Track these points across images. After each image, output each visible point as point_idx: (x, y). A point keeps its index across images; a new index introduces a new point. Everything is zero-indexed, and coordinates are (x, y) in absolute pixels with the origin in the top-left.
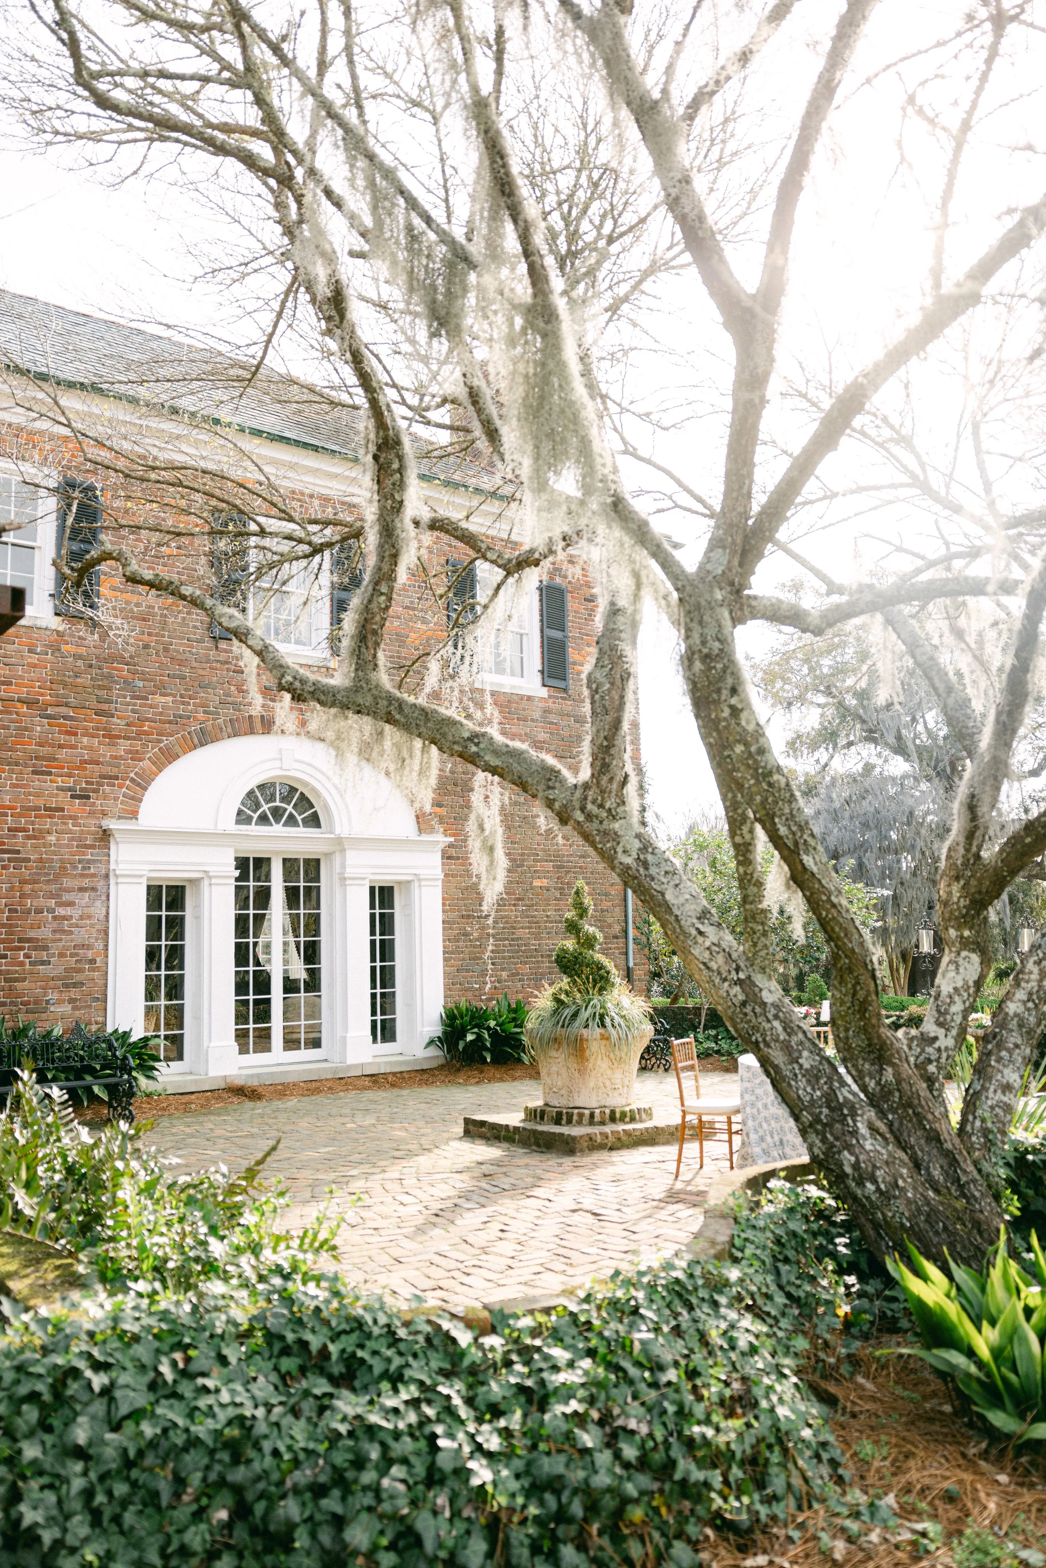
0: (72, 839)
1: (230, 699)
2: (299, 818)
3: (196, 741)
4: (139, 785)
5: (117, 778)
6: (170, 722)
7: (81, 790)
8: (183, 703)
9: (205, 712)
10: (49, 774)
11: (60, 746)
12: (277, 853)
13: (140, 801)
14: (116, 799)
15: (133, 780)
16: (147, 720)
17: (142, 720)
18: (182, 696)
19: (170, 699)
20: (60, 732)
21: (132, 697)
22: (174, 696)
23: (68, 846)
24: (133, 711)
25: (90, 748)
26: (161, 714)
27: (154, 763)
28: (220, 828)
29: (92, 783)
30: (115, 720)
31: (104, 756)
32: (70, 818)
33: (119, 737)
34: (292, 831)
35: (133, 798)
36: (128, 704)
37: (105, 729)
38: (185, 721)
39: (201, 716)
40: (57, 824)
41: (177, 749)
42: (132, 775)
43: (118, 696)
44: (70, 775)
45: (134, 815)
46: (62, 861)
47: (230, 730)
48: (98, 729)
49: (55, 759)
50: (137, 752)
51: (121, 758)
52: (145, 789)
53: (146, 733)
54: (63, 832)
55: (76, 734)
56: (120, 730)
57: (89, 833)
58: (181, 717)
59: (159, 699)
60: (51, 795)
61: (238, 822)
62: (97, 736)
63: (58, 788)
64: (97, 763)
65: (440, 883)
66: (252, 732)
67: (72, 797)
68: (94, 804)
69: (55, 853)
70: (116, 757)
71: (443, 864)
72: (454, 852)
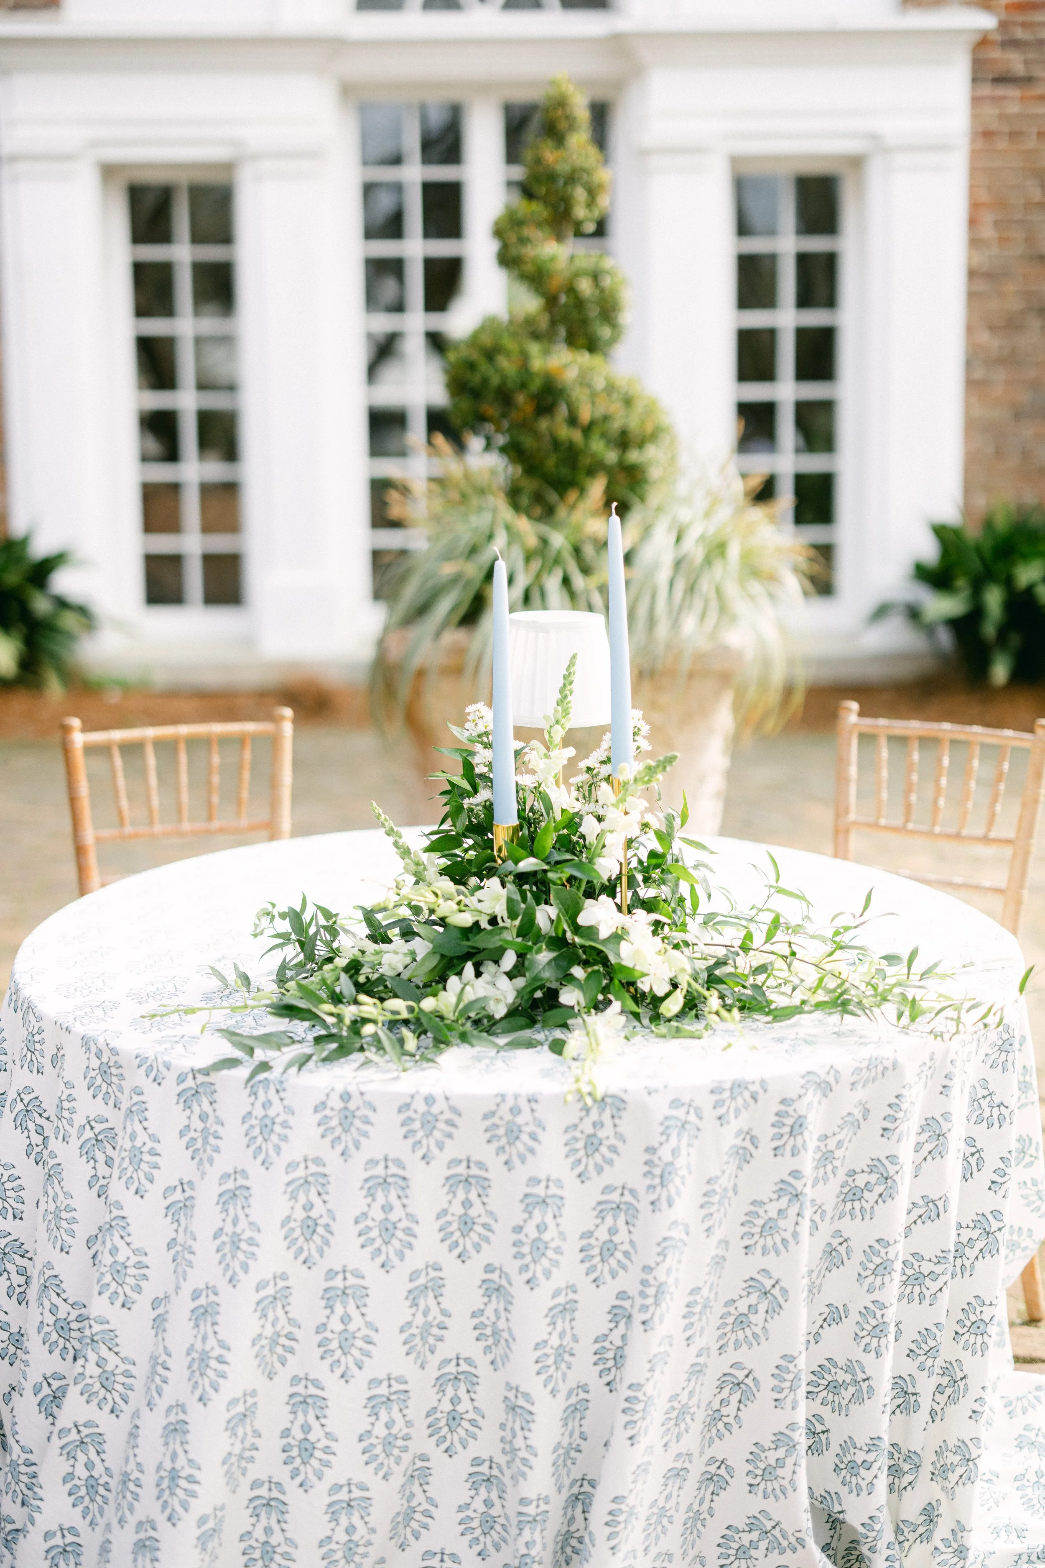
34: (525, 22)
61: (360, 5)
71: (976, 101)
72: (1015, 62)
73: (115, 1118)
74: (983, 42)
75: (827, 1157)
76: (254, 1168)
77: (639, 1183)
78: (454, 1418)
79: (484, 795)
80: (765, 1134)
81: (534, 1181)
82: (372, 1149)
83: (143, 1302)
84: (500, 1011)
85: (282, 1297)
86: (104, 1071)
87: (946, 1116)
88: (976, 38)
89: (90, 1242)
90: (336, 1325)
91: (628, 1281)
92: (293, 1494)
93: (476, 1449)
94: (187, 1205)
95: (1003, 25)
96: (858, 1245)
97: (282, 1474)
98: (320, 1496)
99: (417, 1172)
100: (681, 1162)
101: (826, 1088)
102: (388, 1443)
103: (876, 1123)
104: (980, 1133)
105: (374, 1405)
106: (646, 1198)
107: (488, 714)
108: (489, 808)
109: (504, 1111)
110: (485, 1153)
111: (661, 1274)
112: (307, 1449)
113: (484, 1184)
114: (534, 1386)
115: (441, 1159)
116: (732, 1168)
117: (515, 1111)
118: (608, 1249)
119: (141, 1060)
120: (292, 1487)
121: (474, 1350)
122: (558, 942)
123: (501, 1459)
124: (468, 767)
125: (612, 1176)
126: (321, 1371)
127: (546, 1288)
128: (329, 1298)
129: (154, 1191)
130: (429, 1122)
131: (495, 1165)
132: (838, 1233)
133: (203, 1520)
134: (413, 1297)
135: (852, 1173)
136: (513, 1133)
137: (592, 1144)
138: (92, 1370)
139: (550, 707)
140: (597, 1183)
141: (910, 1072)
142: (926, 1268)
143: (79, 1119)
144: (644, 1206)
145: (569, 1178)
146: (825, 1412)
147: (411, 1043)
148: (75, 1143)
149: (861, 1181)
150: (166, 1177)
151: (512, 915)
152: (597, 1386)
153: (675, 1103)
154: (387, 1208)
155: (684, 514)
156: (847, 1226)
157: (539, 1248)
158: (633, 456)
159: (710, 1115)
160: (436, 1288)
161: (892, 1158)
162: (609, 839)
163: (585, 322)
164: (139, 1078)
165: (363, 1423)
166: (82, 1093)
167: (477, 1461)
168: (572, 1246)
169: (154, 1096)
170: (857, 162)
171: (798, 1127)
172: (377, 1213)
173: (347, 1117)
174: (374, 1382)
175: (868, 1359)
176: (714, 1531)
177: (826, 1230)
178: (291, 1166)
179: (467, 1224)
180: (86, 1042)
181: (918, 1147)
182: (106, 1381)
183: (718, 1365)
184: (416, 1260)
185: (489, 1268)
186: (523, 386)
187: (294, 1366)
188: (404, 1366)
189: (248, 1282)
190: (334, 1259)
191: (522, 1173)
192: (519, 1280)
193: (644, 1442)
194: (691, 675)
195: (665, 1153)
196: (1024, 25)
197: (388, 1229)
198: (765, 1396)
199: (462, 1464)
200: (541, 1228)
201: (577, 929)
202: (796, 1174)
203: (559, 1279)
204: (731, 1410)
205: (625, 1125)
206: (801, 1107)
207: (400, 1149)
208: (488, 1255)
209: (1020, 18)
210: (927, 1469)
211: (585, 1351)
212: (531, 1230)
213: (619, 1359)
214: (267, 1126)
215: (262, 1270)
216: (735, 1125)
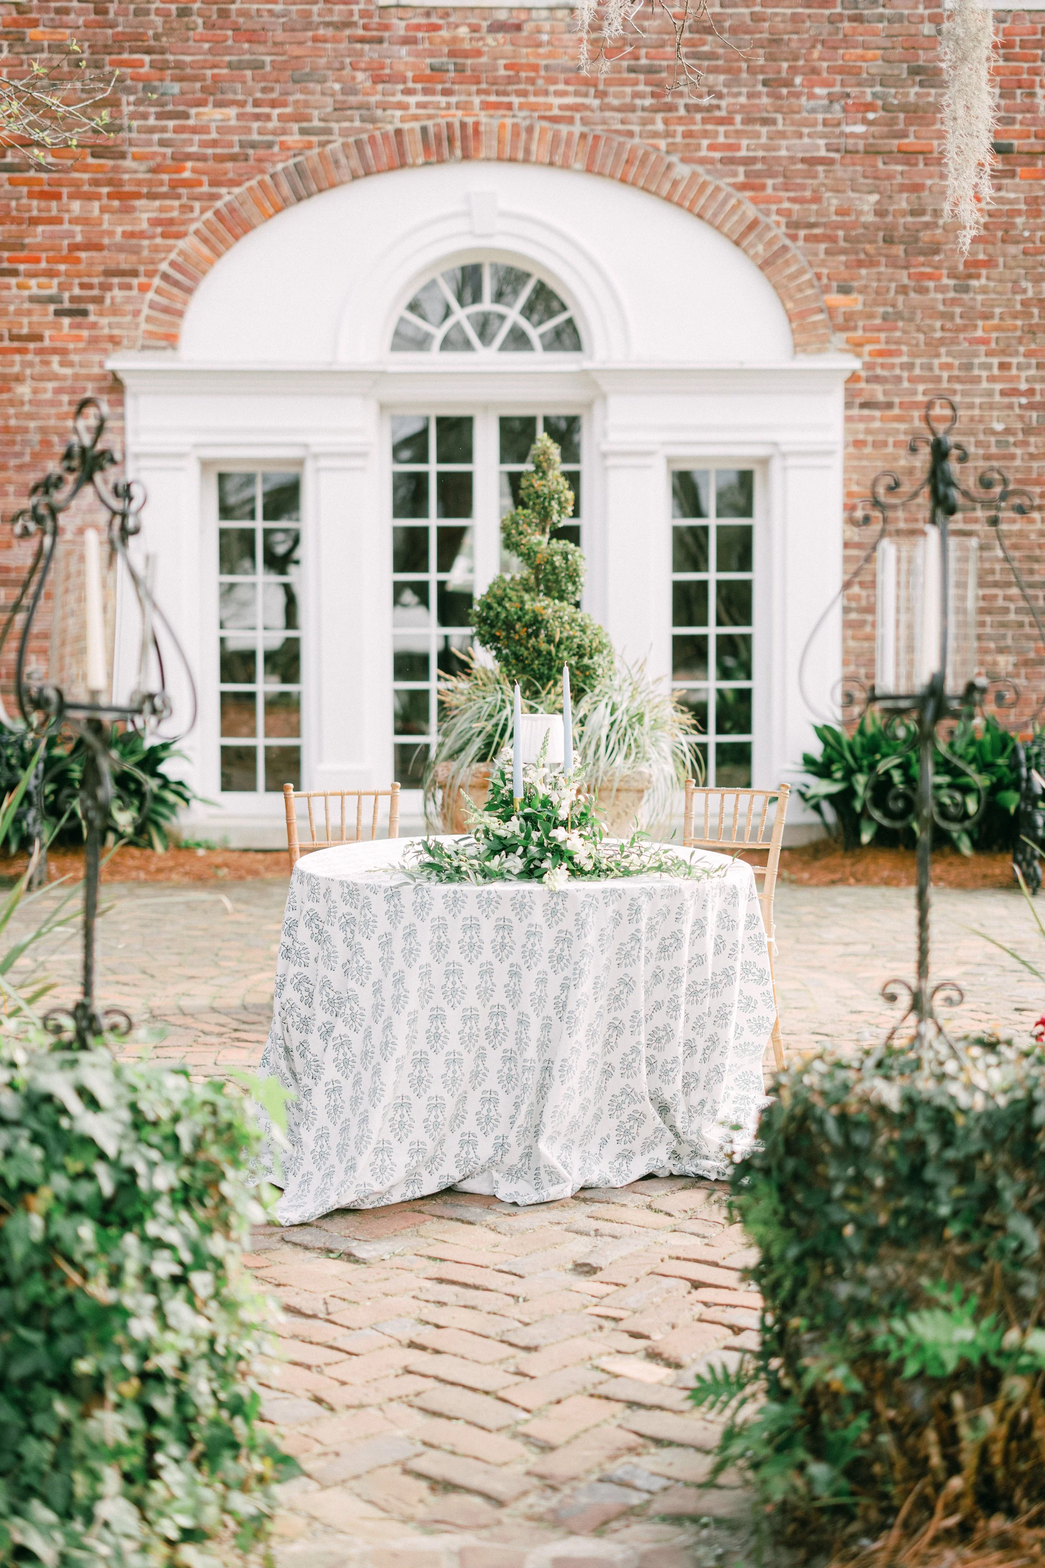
0: (58, 391)
1: (353, 100)
2: (534, 334)
3: (286, 189)
4: (176, 284)
5: (134, 273)
6: (233, 158)
7: (73, 299)
8: (257, 117)
9: (303, 131)
10: (14, 273)
11: (34, 222)
12: (486, 407)
13: (180, 314)
14: (136, 313)
15: (165, 277)
16: (189, 157)
17: (181, 158)
18: (257, 103)
19: (232, 111)
20: (31, 195)
21: (160, 116)
22: (242, 104)
23: (53, 403)
24: (162, 143)
25: (82, 221)
26: (214, 143)
27: (206, 241)
28: (346, 359)
29: (90, 287)
30: (128, 163)
31: (111, 234)
32: (55, 351)
33: (138, 196)
34: (518, 360)
35: (166, 310)
36: (151, 130)
37: (110, 182)
38: (261, 152)
39: (294, 138)
40: (31, 364)
41: (249, 210)
42: (164, 267)
43: (133, 116)
44: (51, 274)
45: (171, 340)
46: (43, 430)
47: (355, 163)
48: (96, 183)
49: (23, 247)
50: (171, 222)
51: (142, 235)
52: (189, 291)
53: (186, 183)
54: (41, 378)
55: (57, 196)
56: (139, 183)
57: (89, 378)
58: (253, 145)
59: (212, 115)
60: (19, 313)
61: (395, 347)
62: (97, 197)
63: (33, 299)
64: (99, 247)
65: (837, 463)
66: (400, 163)
67: (58, 313)
68: (94, 326)
69: (30, 416)
70: (131, 235)
71: (848, 419)
72: (878, 392)
73: (355, 913)
74: (854, 377)
75: (651, 928)
76: (417, 922)
77: (572, 929)
78: (496, 1032)
79: (509, 786)
80: (625, 913)
81: (530, 925)
82: (465, 913)
83: (369, 983)
84: (516, 871)
85: (428, 973)
86: (350, 893)
87: (705, 918)
88: (848, 375)
89: (343, 966)
90: (450, 985)
91: (568, 972)
92: (431, 1055)
93: (505, 1046)
94: (388, 943)
95: (869, 366)
96: (667, 972)
97: (427, 1048)
98: (442, 1057)
99: (483, 921)
100: (590, 919)
101: (650, 896)
102: (470, 1036)
103: (673, 916)
104: (723, 933)
105: (465, 1020)
106: (575, 935)
107: (511, 751)
108: (511, 792)
109: (519, 897)
110: (511, 915)
111: (581, 964)
112: (437, 1037)
113: (511, 929)
114: (530, 1011)
115: (493, 917)
116: (611, 926)
117: (523, 897)
118: (560, 958)
119: (368, 886)
120: (431, 1053)
121: (505, 1002)
122: (540, 844)
123: (515, 1048)
124: (503, 774)
125: (562, 926)
126: (443, 1004)
127: (535, 970)
128: (447, 975)
129: (375, 937)
130: (489, 902)
131: (515, 920)
132: (658, 967)
133: (398, 1060)
134: (481, 974)
135: (664, 939)
136: (523, 906)
137: (554, 912)
138: (348, 1011)
139: (538, 751)
140: (556, 929)
141: (687, 895)
142: (699, 988)
143: (339, 915)
144: (575, 939)
145: (545, 926)
146: (655, 1053)
147: (480, 878)
148: (337, 925)
149: (667, 942)
150: (379, 931)
151: (522, 831)
152: (555, 1018)
153: (587, 895)
154: (471, 938)
155: (617, 698)
156: (663, 964)
157: (532, 953)
158: (586, 661)
159: (602, 902)
160: (490, 972)
161: (680, 931)
162: (563, 803)
163: (557, 582)
164: (368, 893)
165: (460, 1027)
166: (340, 904)
167: (505, 1051)
168: (546, 955)
169: (373, 898)
170: (765, 462)
171: (638, 911)
172: (467, 940)
173: (455, 900)
174: (464, 1010)
175: (672, 1022)
176: (607, 1097)
177: (653, 963)
178: (433, 920)
179: (503, 946)
180: (342, 883)
181: (693, 932)
182: (353, 1017)
183: (608, 1018)
184: (482, 959)
185: (512, 965)
186: (519, 619)
187: (432, 1004)
188: (477, 1004)
189: (416, 966)
190: (449, 958)
191: (526, 922)
192: (524, 967)
193: (575, 1038)
194: (618, 790)
195: (583, 915)
196: (883, 366)
197: (472, 946)
198: (627, 1031)
199: (499, 1053)
200: (533, 945)
201: (548, 838)
202: (638, 930)
203: (540, 967)
204: (613, 1040)
205: (568, 904)
206: (640, 902)
207: (477, 913)
208: (512, 959)
209: (880, 360)
210: (702, 1084)
211: (550, 1001)
212: (529, 946)
213: (564, 1006)
214: (423, 905)
215: (421, 961)
216: (611, 908)
